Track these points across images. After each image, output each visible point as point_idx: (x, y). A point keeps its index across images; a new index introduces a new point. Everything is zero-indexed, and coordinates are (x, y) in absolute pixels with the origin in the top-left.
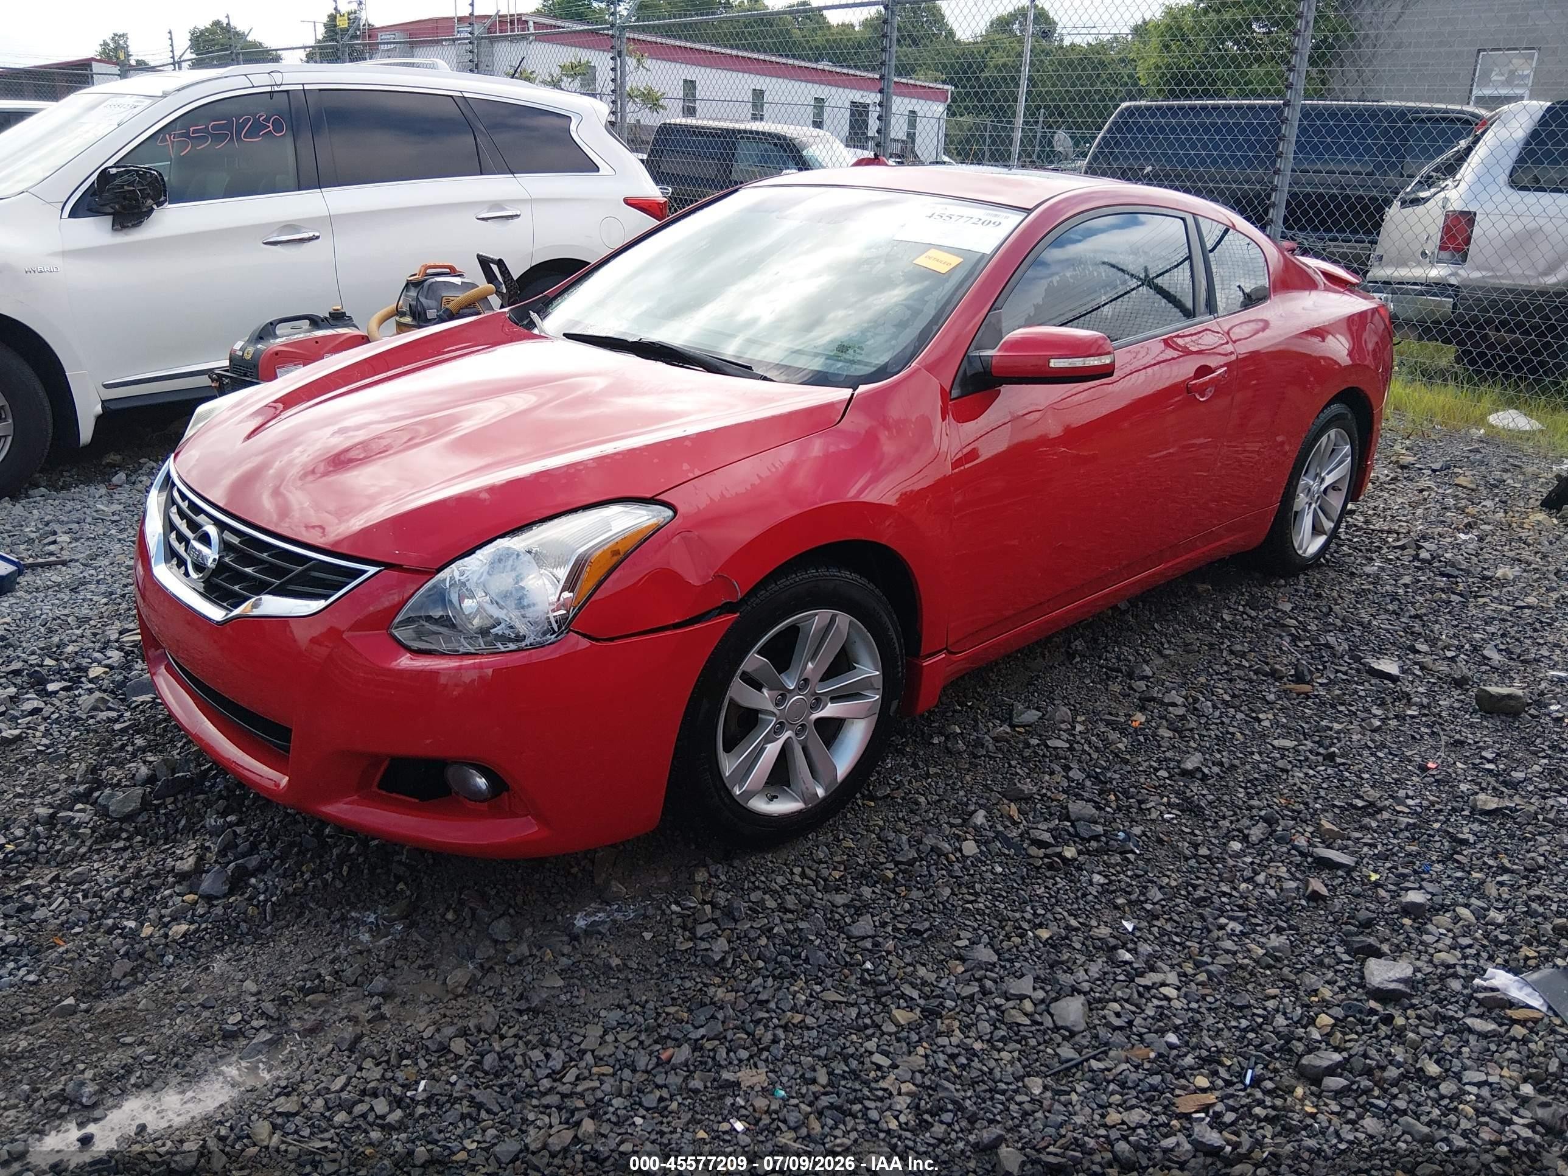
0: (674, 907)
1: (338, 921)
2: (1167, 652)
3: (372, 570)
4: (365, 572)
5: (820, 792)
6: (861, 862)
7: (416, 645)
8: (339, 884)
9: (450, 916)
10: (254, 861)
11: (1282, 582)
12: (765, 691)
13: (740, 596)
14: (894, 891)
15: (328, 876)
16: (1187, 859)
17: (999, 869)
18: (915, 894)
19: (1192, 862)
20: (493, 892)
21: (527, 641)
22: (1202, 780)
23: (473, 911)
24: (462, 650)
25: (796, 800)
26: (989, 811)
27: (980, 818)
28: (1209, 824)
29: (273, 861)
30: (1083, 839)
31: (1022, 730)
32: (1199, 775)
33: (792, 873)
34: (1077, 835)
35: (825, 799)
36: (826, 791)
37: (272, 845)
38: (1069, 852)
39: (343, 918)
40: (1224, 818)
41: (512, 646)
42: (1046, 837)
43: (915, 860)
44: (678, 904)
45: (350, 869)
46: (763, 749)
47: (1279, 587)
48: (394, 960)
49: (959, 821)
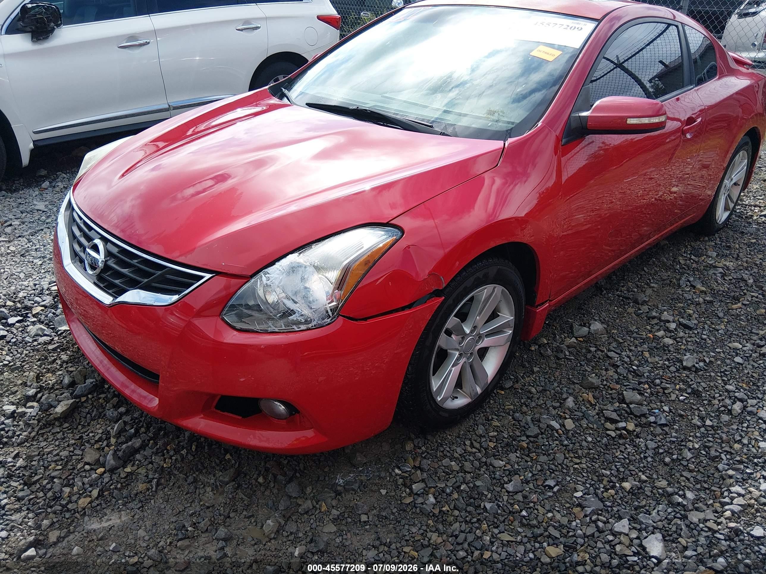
0: (397, 471)
1: (192, 483)
2: (652, 285)
3: (208, 276)
4: (202, 277)
5: (479, 390)
6: (506, 436)
7: (239, 326)
8: (190, 457)
9: (261, 480)
10: (137, 443)
11: (707, 238)
12: (452, 336)
13: (444, 285)
14: (528, 456)
15: (184, 452)
16: (699, 428)
17: (590, 439)
18: (543, 458)
19: (703, 429)
20: (285, 462)
21: (313, 324)
22: (695, 372)
23: (275, 476)
24: (270, 330)
25: (465, 397)
26: (576, 398)
27: (570, 402)
28: (705, 402)
29: (149, 441)
30: (636, 416)
31: (581, 339)
32: (694, 369)
33: (465, 444)
34: (632, 413)
35: (481, 394)
36: (482, 389)
37: (148, 429)
38: (631, 426)
39: (195, 481)
40: (714, 398)
41: (303, 327)
42: (614, 416)
43: (538, 434)
44: (399, 468)
45: (196, 446)
46: (450, 372)
47: (706, 241)
48: (229, 513)
49: (558, 404)
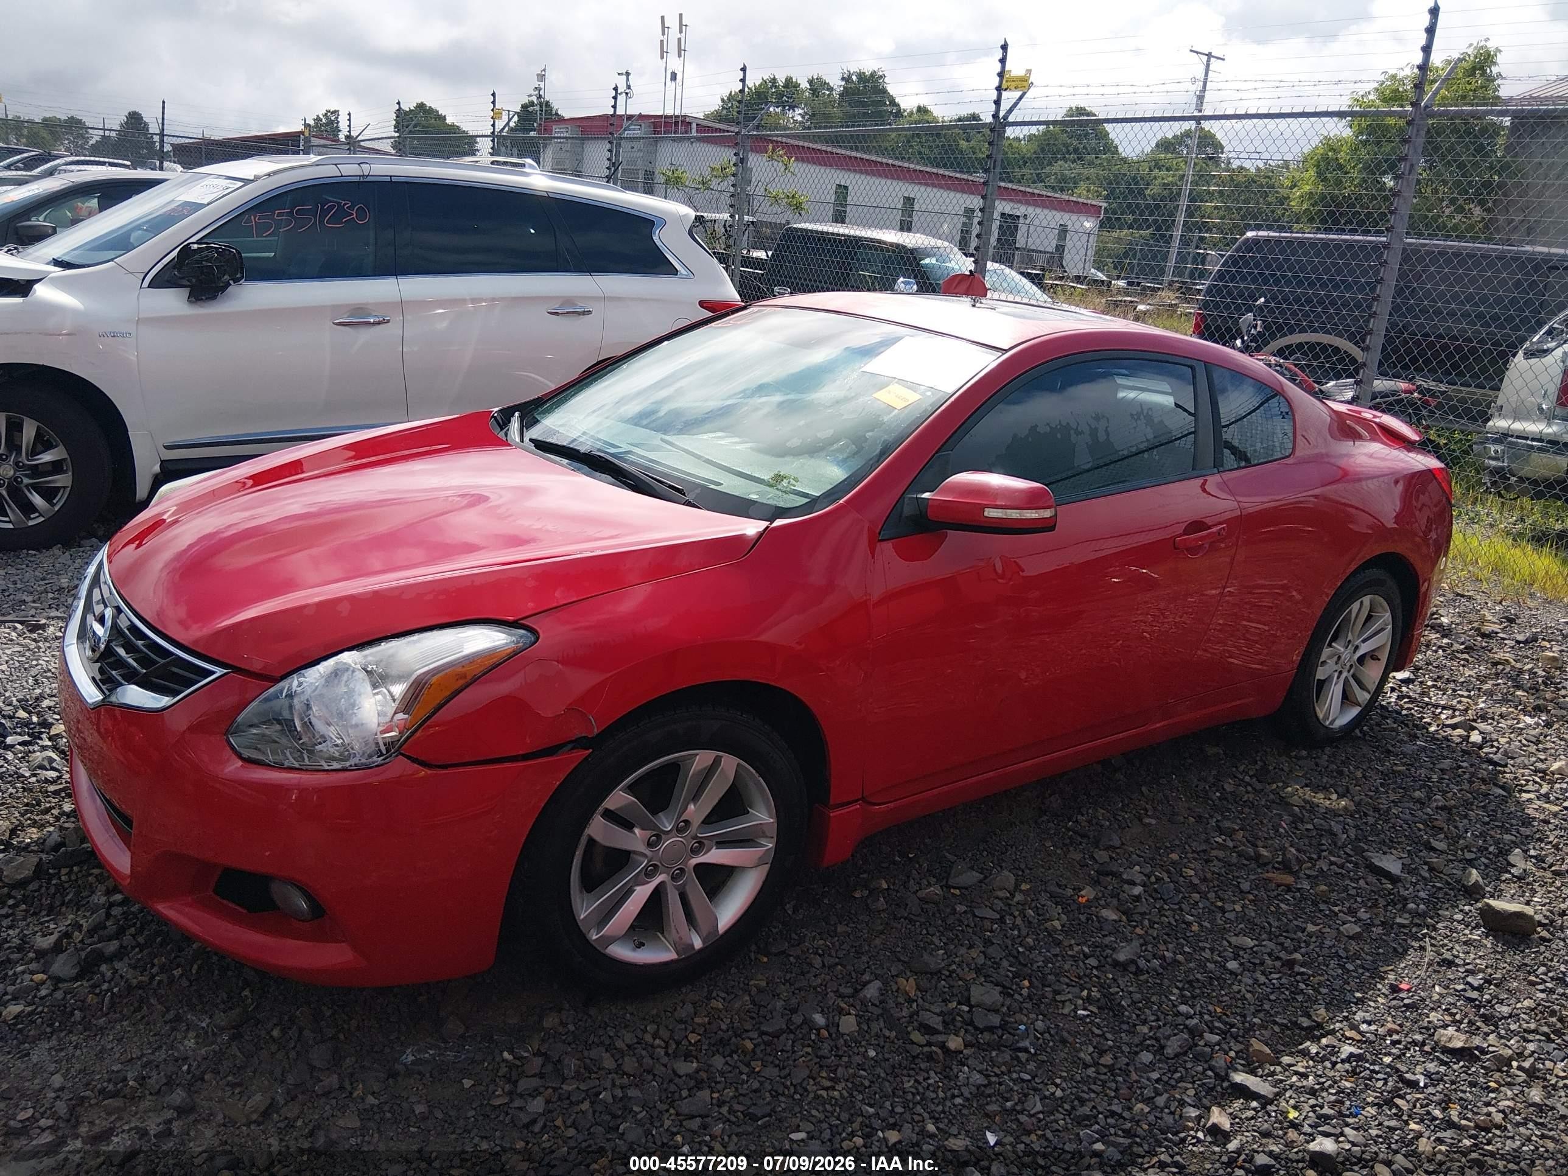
0: (506, 1055)
1: (170, 1021)
2: (1147, 821)
3: (219, 671)
4: (213, 673)
5: (698, 943)
6: (724, 1027)
7: (246, 753)
8: (185, 983)
9: (276, 1033)
10: (113, 946)
11: (1304, 753)
12: (637, 831)
13: (596, 731)
14: (748, 1065)
15: (177, 973)
16: (1086, 1066)
17: (872, 1053)
18: (772, 1072)
19: (1091, 1071)
20: (328, 1013)
21: (352, 762)
22: (1135, 974)
23: (301, 1031)
24: (287, 764)
25: (668, 950)
26: (885, 983)
27: (872, 991)
28: (1125, 1027)
29: (133, 948)
30: (976, 1028)
31: (957, 892)
32: (1133, 968)
33: (645, 1031)
34: (971, 1023)
35: (700, 950)
36: (704, 942)
37: (140, 931)
38: (954, 1043)
39: (178, 1019)
40: (1144, 1022)
41: (336, 765)
42: (936, 1022)
43: (783, 1032)
44: (511, 1052)
45: (199, 968)
46: (629, 892)
47: (1298, 758)
48: (204, 1073)
49: (849, 991)
